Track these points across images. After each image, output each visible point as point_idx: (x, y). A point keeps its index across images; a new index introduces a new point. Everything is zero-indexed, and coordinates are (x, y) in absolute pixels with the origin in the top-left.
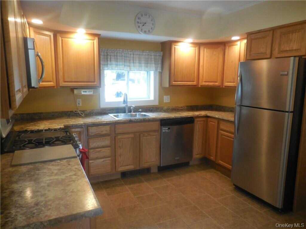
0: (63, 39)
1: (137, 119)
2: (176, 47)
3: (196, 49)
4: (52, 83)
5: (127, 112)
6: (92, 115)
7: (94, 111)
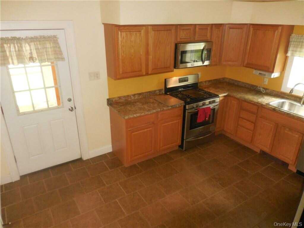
6: (271, 94)
7: (274, 92)
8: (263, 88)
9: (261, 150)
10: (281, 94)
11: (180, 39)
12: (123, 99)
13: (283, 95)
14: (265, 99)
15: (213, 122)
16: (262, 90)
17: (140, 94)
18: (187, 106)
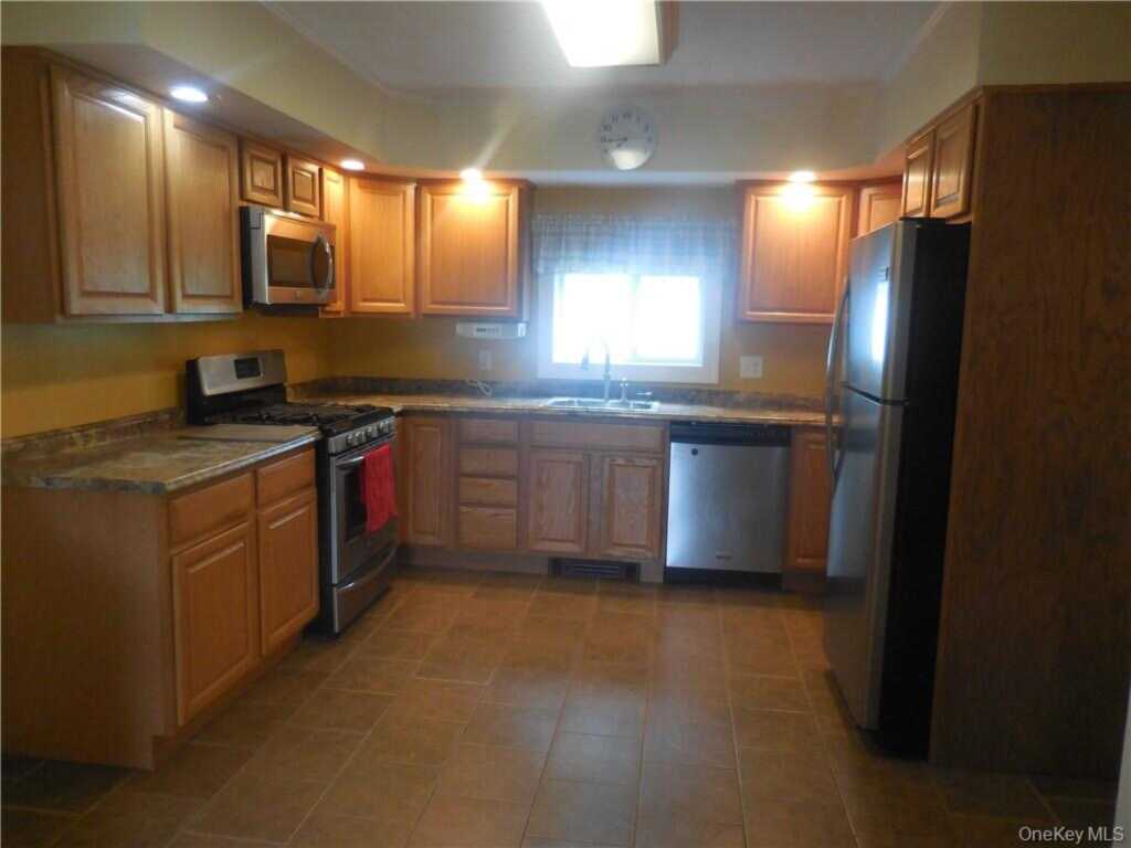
0: (435, 197)
2: (760, 198)
3: (840, 203)
4: (402, 305)
5: (623, 395)
7: (518, 386)
8: (484, 382)
13: (547, 389)
16: (483, 388)
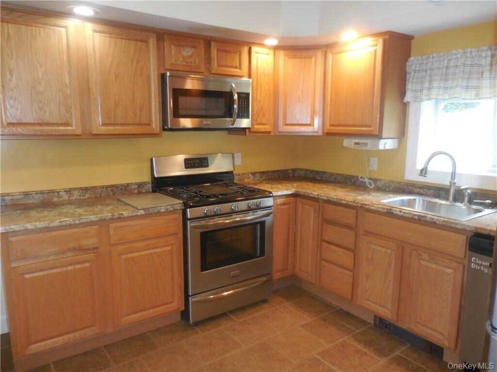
1: (404, 213)
6: (388, 189)
7: (392, 184)
8: (370, 179)
9: (375, 317)
10: (406, 187)
11: (172, 64)
12: (36, 197)
13: (411, 188)
14: (373, 196)
15: (262, 253)
16: (367, 183)
17: (86, 189)
18: (188, 210)
